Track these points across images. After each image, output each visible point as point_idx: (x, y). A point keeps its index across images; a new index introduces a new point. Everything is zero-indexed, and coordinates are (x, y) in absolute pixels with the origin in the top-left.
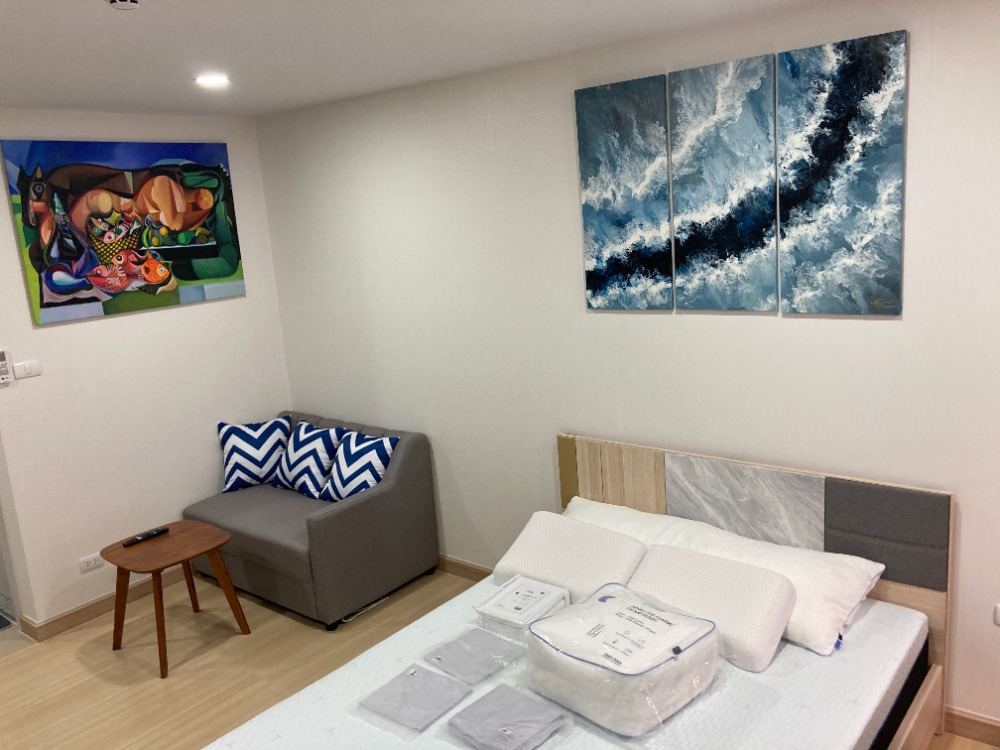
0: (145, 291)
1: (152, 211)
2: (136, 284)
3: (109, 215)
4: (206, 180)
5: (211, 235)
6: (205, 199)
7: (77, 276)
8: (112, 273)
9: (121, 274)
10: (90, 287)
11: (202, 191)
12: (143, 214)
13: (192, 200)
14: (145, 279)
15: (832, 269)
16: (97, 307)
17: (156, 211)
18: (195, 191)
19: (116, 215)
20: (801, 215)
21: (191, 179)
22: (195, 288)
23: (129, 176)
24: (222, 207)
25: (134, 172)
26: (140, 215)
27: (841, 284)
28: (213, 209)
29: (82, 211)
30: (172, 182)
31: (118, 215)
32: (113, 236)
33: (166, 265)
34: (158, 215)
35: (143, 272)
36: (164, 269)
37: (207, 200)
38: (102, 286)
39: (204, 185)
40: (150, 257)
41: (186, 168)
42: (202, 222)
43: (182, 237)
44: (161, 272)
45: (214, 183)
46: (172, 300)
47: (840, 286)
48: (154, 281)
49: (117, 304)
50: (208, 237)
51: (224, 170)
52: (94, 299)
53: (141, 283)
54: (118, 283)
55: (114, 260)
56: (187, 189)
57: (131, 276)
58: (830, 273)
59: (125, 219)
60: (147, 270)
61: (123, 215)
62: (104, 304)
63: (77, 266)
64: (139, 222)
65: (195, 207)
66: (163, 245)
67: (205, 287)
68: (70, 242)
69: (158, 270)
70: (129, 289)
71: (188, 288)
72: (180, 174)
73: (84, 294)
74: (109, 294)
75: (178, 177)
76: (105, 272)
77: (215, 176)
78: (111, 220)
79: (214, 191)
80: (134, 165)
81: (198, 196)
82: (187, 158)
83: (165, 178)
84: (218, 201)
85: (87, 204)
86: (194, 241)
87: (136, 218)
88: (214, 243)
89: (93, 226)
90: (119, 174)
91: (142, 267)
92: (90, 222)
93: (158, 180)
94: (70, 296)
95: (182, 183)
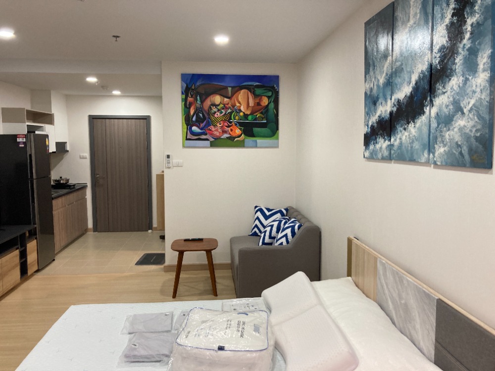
0: (229, 139)
1: (238, 105)
2: (226, 136)
3: (218, 105)
4: (266, 92)
5: (264, 118)
6: (264, 101)
7: (201, 129)
8: (216, 130)
9: (220, 131)
10: (206, 134)
11: (263, 97)
12: (234, 106)
13: (258, 101)
14: (230, 134)
15: (453, 130)
16: (208, 143)
17: (239, 105)
18: (260, 97)
19: (222, 106)
20: (441, 88)
21: (258, 91)
22: (253, 141)
23: (230, 89)
24: (272, 105)
25: (233, 87)
26: (232, 106)
27: (457, 142)
28: (268, 106)
29: (208, 103)
30: (249, 92)
31: (223, 105)
32: (219, 114)
33: (240, 129)
34: (240, 106)
35: (230, 131)
36: (239, 130)
37: (265, 101)
38: (211, 134)
39: (264, 94)
40: (234, 124)
41: (257, 87)
42: (261, 111)
43: (250, 118)
44: (238, 131)
45: (270, 94)
46: (241, 145)
47: (457, 143)
48: (234, 135)
49: (216, 143)
50: (263, 118)
51: (276, 88)
52: (207, 140)
53: (229, 136)
54: (218, 134)
55: (218, 125)
56: (256, 96)
57: (224, 132)
58: (452, 132)
59: (225, 108)
60: (231, 130)
61: (225, 106)
62: (211, 142)
63: (202, 125)
64: (231, 109)
65: (259, 104)
66: (241, 120)
67: (258, 141)
68: (201, 115)
69: (236, 131)
70: (222, 137)
71: (249, 140)
72: (253, 89)
73: (203, 137)
74: (214, 138)
75: (252, 90)
76: (213, 129)
77: (270, 90)
78: (219, 107)
79: (269, 97)
80: (232, 85)
81: (261, 100)
82: (258, 82)
83: (246, 91)
84: (270, 102)
85: (210, 100)
86: (255, 119)
87: (230, 108)
88: (265, 121)
89: (211, 109)
90: (226, 88)
91: (229, 129)
92: (210, 108)
93: (243, 91)
94: (197, 137)
95: (254, 93)
